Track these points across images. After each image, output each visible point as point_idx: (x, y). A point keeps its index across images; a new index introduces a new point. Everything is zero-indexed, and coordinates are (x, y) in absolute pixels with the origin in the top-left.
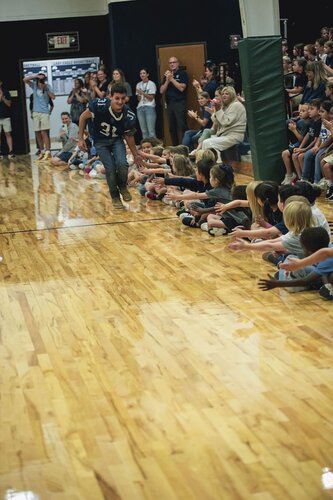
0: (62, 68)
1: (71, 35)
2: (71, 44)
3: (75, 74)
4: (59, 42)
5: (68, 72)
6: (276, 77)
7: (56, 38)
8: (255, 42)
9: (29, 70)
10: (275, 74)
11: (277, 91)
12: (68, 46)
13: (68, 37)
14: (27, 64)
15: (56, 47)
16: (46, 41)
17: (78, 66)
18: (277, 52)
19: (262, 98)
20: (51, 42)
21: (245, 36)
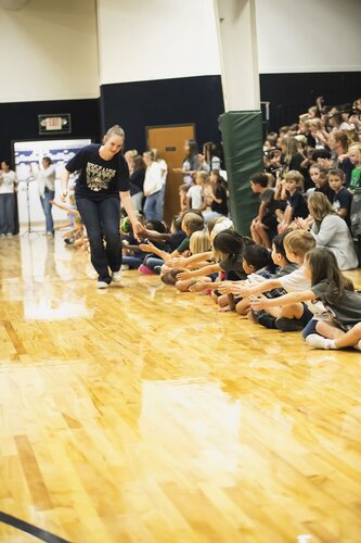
0: (54, 152)
1: (63, 117)
2: (63, 126)
3: (67, 158)
4: (52, 123)
5: (59, 156)
6: (256, 150)
7: (47, 120)
9: (20, 153)
12: (60, 128)
13: (60, 119)
14: (19, 146)
15: (48, 128)
16: (38, 123)
17: (70, 151)
18: (257, 126)
19: (243, 170)
20: (42, 124)
21: (227, 111)
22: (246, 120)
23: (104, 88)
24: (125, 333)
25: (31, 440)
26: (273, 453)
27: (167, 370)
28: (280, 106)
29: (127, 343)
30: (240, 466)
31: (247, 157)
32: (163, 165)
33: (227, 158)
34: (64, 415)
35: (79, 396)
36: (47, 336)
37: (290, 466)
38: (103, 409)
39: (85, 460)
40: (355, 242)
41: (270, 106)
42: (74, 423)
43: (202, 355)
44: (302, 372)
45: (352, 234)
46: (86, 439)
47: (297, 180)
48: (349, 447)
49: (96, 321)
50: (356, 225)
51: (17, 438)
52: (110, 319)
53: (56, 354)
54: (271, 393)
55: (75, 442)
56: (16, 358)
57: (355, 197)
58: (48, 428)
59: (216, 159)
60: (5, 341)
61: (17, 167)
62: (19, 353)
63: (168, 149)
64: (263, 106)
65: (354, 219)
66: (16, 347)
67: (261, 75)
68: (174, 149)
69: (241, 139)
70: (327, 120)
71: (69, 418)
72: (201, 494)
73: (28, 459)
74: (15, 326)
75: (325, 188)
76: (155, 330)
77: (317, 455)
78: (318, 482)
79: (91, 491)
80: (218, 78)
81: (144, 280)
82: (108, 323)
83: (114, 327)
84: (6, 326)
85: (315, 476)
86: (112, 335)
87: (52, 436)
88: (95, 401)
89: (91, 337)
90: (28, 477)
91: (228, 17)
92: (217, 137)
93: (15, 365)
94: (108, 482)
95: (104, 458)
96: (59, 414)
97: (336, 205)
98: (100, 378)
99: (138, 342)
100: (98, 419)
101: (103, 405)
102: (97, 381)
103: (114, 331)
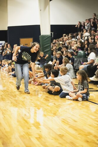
18: (50, 39)
19: (45, 51)
21: (41, 35)
22: (46, 38)
23: (9, 28)
26: (50, 128)
27: (23, 105)
28: (56, 34)
29: (12, 98)
31: (46, 47)
37: (54, 132)
38: (5, 115)
40: (75, 71)
41: (53, 34)
43: (32, 101)
44: (58, 106)
45: (74, 69)
47: (60, 54)
48: (70, 127)
49: (4, 91)
50: (75, 67)
52: (8, 91)
54: (50, 112)
57: (75, 59)
63: (25, 44)
64: (51, 34)
65: (75, 65)
67: (51, 25)
68: (27, 44)
69: (45, 42)
70: (69, 38)
75: (67, 56)
77: (61, 129)
78: (61, 136)
80: (40, 25)
82: (7, 92)
83: (9, 93)
85: (60, 135)
88: (3, 113)
89: (3, 96)
91: (42, 9)
94: (5, 135)
95: (5, 129)
97: (70, 61)
99: (15, 97)
100: (4, 118)
101: (5, 114)
102: (4, 108)
103: (9, 94)
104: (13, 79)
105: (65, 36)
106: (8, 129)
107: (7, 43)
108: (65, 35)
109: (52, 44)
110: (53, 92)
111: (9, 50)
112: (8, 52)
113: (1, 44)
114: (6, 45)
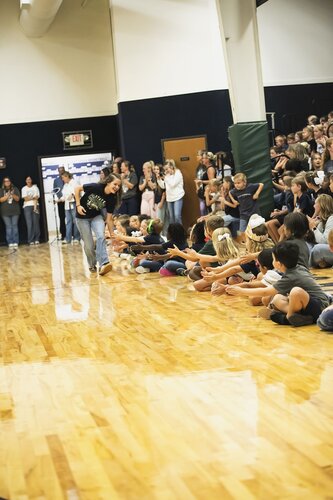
0: (78, 166)
1: (84, 134)
2: (85, 142)
3: (90, 170)
4: (75, 140)
5: (83, 169)
6: (264, 157)
7: (71, 136)
8: (244, 127)
9: (47, 168)
10: (263, 154)
11: (265, 170)
12: (82, 143)
13: (82, 135)
14: (46, 162)
15: (71, 144)
16: (62, 140)
17: (93, 164)
18: (264, 134)
20: (66, 140)
21: (235, 122)
22: (253, 131)
23: (122, 105)
24: (148, 333)
25: (62, 439)
27: (187, 367)
28: (284, 116)
29: (149, 343)
30: (257, 459)
31: (255, 165)
32: (178, 174)
33: (237, 166)
34: (92, 414)
35: (106, 395)
36: (75, 338)
37: (304, 456)
38: (128, 407)
39: (113, 457)
41: (275, 116)
42: (101, 422)
43: (219, 352)
46: (112, 436)
49: (121, 322)
51: (48, 438)
52: (133, 320)
53: (84, 355)
55: (102, 439)
56: (47, 359)
58: (77, 427)
59: (226, 167)
60: (37, 344)
61: (45, 181)
62: (50, 355)
63: (181, 159)
64: (268, 117)
66: (47, 350)
67: (268, 90)
68: (188, 159)
69: (249, 148)
71: (97, 417)
72: (222, 487)
73: (59, 457)
74: (46, 329)
76: (175, 329)
79: (119, 488)
80: (226, 92)
81: (165, 282)
82: (132, 324)
83: (137, 328)
84: (37, 330)
85: (330, 466)
86: (136, 335)
87: (81, 435)
88: (121, 400)
89: (116, 338)
90: (60, 475)
91: (233, 36)
92: (227, 147)
93: (47, 367)
94: (135, 479)
95: (131, 455)
96: (88, 413)
98: (125, 377)
99: (160, 342)
100: (125, 417)
101: (128, 403)
102: (122, 380)
103: (137, 331)
104: (146, 279)
105: (317, 123)
106: (142, 456)
107: (117, 160)
108: (314, 117)
109: (272, 151)
110: (288, 316)
111: (126, 181)
112: (125, 190)
113: (99, 164)
114: (115, 165)
